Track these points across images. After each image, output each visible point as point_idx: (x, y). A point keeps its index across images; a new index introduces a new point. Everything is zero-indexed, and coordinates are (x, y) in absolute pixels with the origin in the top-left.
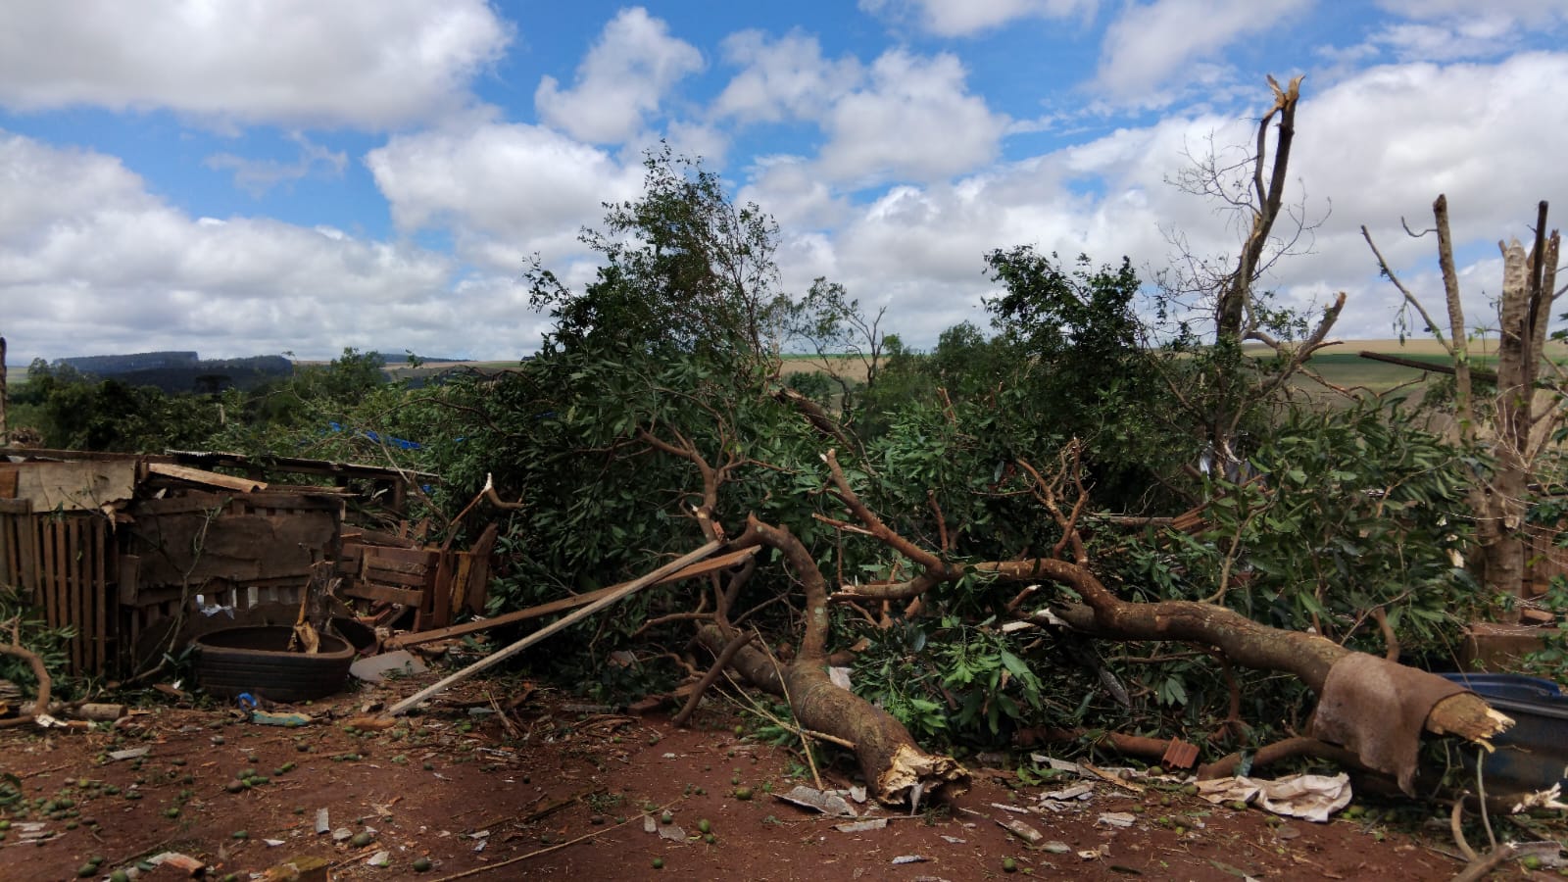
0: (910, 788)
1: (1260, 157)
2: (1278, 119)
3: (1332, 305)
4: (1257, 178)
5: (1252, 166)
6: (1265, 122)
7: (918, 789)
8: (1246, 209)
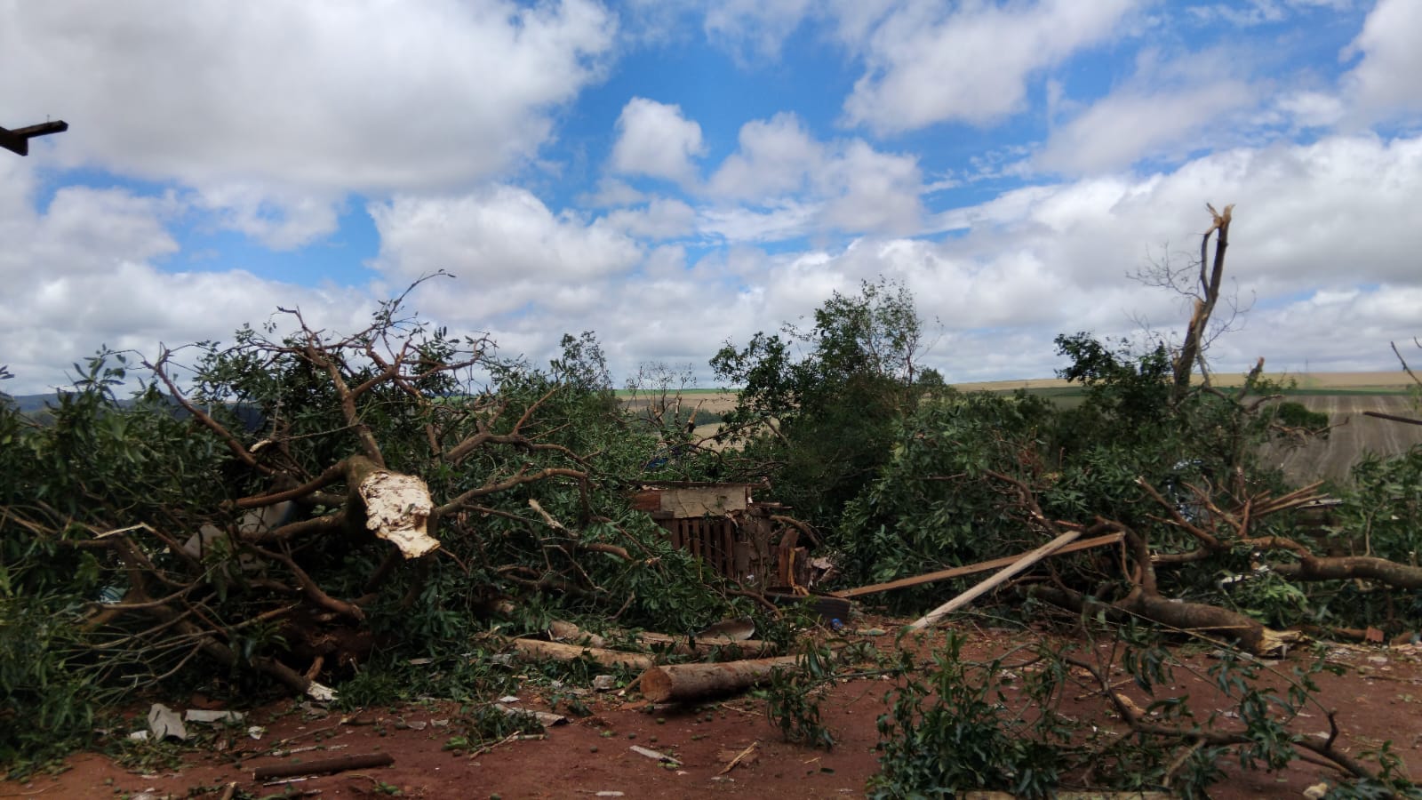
0: (1281, 647)
1: (1204, 261)
2: (1215, 235)
3: (1254, 366)
4: (1203, 277)
5: (1198, 269)
6: (1207, 236)
7: (1285, 647)
8: (1194, 298)
